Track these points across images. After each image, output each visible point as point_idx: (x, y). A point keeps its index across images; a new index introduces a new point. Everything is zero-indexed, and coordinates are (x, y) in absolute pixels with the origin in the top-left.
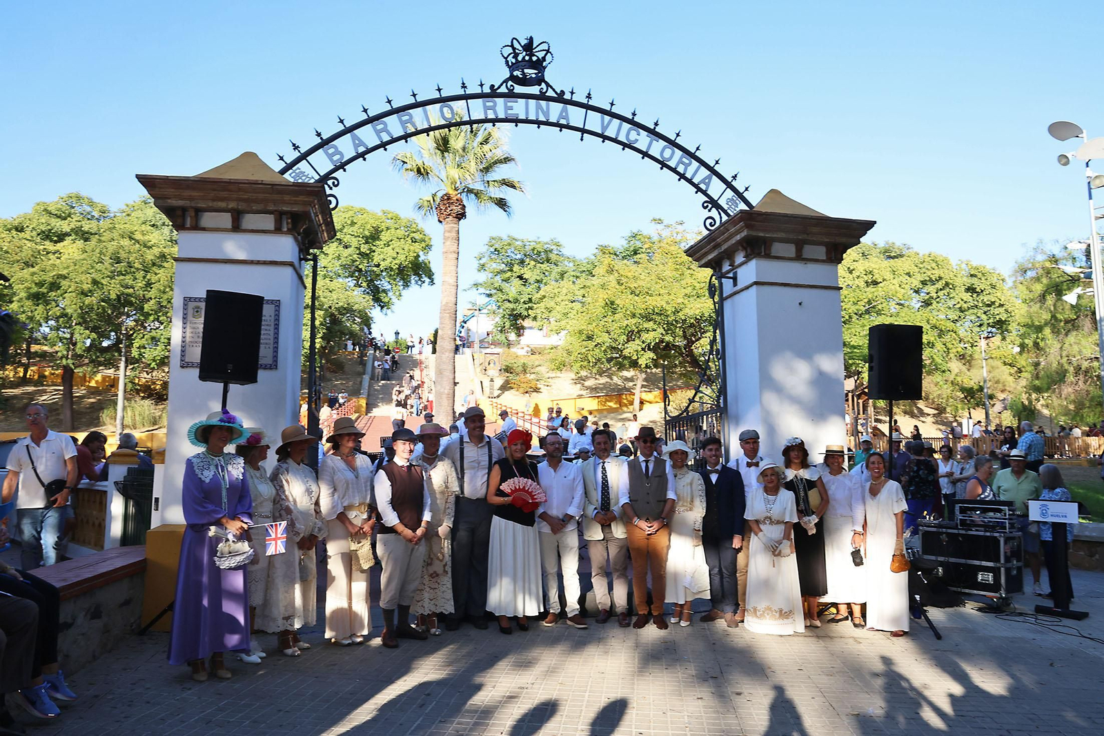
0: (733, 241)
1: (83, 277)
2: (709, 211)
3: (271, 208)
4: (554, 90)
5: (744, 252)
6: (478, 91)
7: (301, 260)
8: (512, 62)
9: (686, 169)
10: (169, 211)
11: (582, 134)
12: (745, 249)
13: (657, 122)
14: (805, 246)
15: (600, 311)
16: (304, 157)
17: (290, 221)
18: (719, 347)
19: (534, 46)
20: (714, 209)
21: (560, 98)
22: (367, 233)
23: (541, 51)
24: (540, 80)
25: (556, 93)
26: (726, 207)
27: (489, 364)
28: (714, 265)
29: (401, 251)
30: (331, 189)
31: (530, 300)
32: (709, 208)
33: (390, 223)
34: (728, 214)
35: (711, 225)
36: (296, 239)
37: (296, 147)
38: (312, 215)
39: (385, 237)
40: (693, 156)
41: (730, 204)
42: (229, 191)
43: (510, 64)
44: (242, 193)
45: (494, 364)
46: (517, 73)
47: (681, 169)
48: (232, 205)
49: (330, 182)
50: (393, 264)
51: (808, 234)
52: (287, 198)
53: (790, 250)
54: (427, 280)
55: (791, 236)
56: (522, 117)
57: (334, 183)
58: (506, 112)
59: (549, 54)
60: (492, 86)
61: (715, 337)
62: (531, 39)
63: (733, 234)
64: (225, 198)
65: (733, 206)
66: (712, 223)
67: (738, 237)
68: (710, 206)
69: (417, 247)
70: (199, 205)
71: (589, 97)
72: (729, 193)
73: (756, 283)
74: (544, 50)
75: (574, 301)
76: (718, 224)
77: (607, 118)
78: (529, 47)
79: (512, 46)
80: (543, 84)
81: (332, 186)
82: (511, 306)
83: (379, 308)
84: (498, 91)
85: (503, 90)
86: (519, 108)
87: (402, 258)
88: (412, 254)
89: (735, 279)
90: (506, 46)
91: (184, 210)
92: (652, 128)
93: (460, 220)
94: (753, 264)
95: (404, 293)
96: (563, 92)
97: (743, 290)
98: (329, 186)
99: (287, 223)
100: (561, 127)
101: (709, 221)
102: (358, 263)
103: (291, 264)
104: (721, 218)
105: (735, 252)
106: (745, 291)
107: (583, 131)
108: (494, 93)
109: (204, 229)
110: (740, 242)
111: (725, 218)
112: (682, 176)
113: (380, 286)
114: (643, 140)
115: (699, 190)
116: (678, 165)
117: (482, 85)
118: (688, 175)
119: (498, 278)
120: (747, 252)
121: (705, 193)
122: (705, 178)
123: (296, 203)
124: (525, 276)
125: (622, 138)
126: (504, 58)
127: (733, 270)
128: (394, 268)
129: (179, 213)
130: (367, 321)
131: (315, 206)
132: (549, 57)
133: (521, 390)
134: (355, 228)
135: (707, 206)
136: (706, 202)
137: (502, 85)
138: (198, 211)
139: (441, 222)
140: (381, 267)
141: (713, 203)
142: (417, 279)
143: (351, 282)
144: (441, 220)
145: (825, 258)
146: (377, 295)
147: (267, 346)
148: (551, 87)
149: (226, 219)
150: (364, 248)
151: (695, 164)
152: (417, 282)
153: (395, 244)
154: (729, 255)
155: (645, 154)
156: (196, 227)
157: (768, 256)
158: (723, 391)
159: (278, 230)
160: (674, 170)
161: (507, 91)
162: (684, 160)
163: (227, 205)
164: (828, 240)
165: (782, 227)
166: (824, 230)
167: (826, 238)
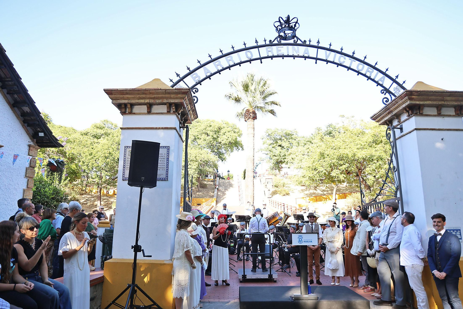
0: (401, 108)
1: (106, 151)
2: (385, 94)
3: (165, 101)
4: (301, 40)
5: (407, 114)
6: (264, 43)
7: (180, 127)
8: (279, 29)
9: (371, 74)
10: (119, 106)
11: (316, 60)
12: (408, 112)
13: (354, 52)
14: (442, 108)
15: (317, 158)
16: (182, 79)
17: (174, 107)
18: (395, 164)
19: (290, 20)
20: (387, 93)
21: (304, 44)
22: (216, 130)
23: (293, 23)
24: (294, 36)
25: (302, 42)
26: (393, 92)
27: (268, 183)
28: (388, 123)
29: (230, 137)
30: (194, 93)
31: (285, 155)
32: (384, 93)
33: (224, 125)
34: (395, 96)
35: (386, 101)
36: (177, 116)
37: (178, 75)
38: (185, 104)
39: (222, 131)
40: (374, 68)
41: (396, 90)
42: (146, 94)
43: (279, 30)
44: (151, 95)
45: (270, 183)
46: (282, 34)
47: (368, 74)
48: (147, 101)
49: (194, 90)
50: (227, 142)
51: (444, 101)
52: (172, 96)
53: (434, 111)
54: (241, 148)
55: (435, 103)
56: (286, 54)
57: (196, 90)
58: (277, 52)
59: (297, 24)
60: (270, 41)
61: (392, 159)
62: (288, 17)
63: (401, 104)
64: (144, 97)
65: (397, 92)
66: (387, 100)
67: (404, 106)
68: (385, 92)
69: (236, 135)
70: (132, 102)
71: (318, 42)
72: (395, 85)
73: (416, 129)
74: (294, 22)
75: (304, 155)
76: (390, 101)
77: (328, 52)
78: (288, 21)
79: (280, 21)
80: (295, 38)
81: (195, 92)
82: (277, 158)
83: (221, 161)
84: (273, 43)
85: (276, 42)
86: (284, 50)
87: (230, 139)
88: (234, 137)
89: (401, 129)
90: (276, 22)
91: (126, 105)
92: (352, 55)
93: (254, 120)
94: (413, 119)
95: (231, 154)
96: (305, 41)
97: (407, 134)
98: (193, 92)
99: (173, 109)
100: (305, 58)
101: (385, 100)
102: (212, 142)
103: (175, 129)
104: (391, 98)
105: (401, 114)
106: (409, 134)
107: (317, 59)
108: (271, 44)
109: (134, 114)
110: (405, 109)
111: (393, 98)
112: (369, 78)
113: (221, 152)
114: (347, 62)
115: (378, 84)
116: (366, 72)
117: (265, 41)
118: (372, 77)
119: (271, 146)
120: (409, 113)
121: (382, 85)
122: (382, 78)
123: (177, 98)
124: (282, 145)
125: (337, 61)
126: (276, 27)
127: (400, 124)
128: (227, 143)
129: (123, 106)
130: (216, 166)
131: (186, 100)
132: (297, 25)
133: (282, 194)
134: (211, 128)
135: (384, 92)
136: (382, 90)
137: (275, 40)
138: (132, 105)
139: (246, 121)
140: (222, 143)
141: (386, 90)
142: (236, 148)
143: (209, 151)
144: (246, 120)
145: (454, 114)
146: (220, 156)
147: (163, 169)
148: (299, 39)
149: (144, 109)
150: (215, 136)
151: (375, 71)
152: (236, 149)
153: (227, 134)
154: (398, 116)
155: (349, 68)
156: (131, 113)
157: (422, 115)
158: (399, 188)
159: (169, 112)
160: (365, 75)
161: (278, 43)
162: (369, 70)
163: (145, 101)
164: (457, 104)
165: (430, 98)
166: (454, 98)
167: (455, 102)
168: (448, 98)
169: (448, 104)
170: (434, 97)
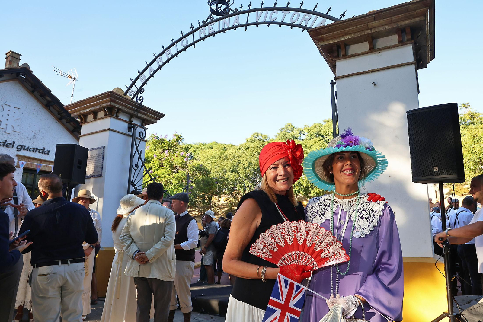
9: (307, 23)
11: (246, 27)
14: (377, 40)
17: (106, 110)
42: (87, 104)
47: (304, 24)
48: (89, 109)
51: (371, 29)
52: (102, 101)
56: (217, 30)
58: (209, 32)
60: (204, 21)
70: (81, 113)
77: (259, 13)
85: (209, 21)
92: (286, 7)
96: (236, 9)
103: (109, 129)
107: (247, 25)
108: (205, 24)
109: (87, 122)
118: (309, 25)
122: (320, 23)
125: (268, 20)
137: (208, 19)
145: (397, 43)
155: (281, 24)
164: (391, 27)
165: (346, 31)
166: (383, 21)
167: (388, 26)
168: (375, 24)
169: (376, 32)
170: (352, 28)
